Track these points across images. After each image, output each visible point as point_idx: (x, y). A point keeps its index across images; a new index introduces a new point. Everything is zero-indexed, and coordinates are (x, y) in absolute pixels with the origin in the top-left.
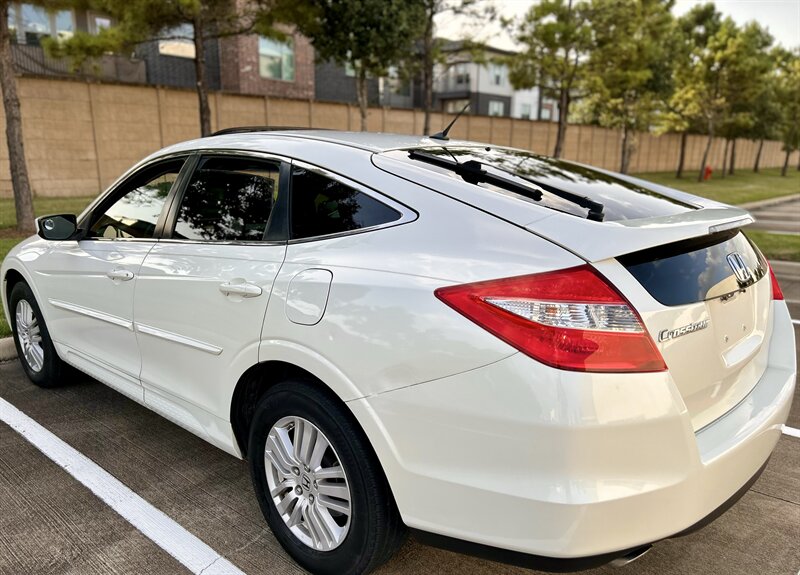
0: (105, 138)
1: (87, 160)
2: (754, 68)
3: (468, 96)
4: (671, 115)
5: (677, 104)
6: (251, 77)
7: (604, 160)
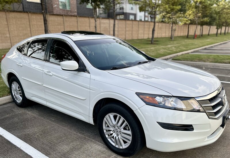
0: (12, 30)
1: (7, 37)
2: (210, 4)
3: (123, 14)
4: (185, 19)
5: (187, 16)
6: (57, 9)
7: (165, 33)
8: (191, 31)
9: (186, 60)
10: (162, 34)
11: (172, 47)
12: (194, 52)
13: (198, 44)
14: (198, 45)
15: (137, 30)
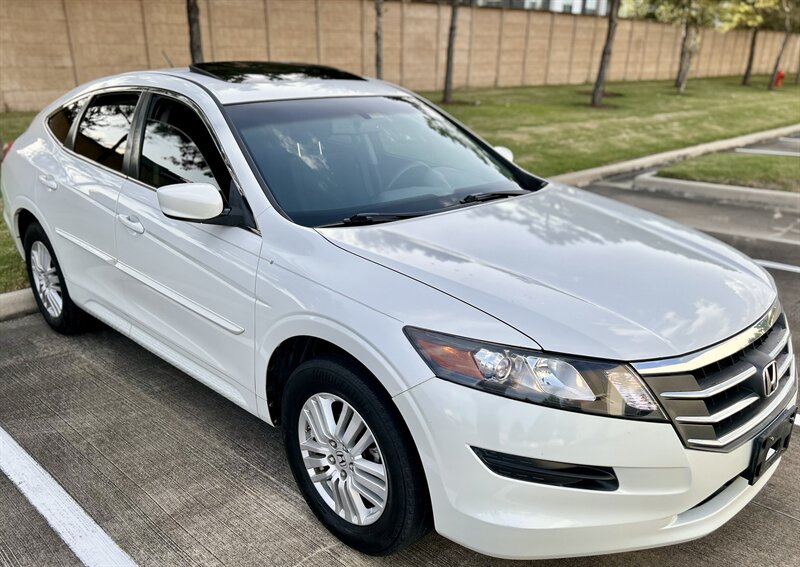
0: (82, 40)
1: (63, 68)
7: (658, 63)
8: (765, 58)
9: (713, 179)
10: (643, 65)
11: (671, 121)
12: (758, 144)
13: (783, 113)
14: (780, 117)
15: (546, 48)
